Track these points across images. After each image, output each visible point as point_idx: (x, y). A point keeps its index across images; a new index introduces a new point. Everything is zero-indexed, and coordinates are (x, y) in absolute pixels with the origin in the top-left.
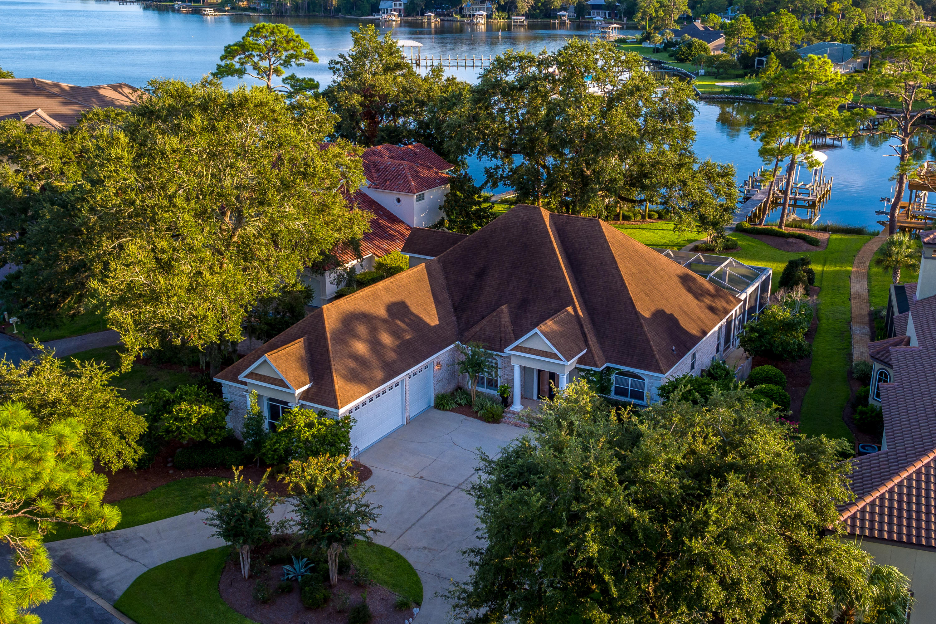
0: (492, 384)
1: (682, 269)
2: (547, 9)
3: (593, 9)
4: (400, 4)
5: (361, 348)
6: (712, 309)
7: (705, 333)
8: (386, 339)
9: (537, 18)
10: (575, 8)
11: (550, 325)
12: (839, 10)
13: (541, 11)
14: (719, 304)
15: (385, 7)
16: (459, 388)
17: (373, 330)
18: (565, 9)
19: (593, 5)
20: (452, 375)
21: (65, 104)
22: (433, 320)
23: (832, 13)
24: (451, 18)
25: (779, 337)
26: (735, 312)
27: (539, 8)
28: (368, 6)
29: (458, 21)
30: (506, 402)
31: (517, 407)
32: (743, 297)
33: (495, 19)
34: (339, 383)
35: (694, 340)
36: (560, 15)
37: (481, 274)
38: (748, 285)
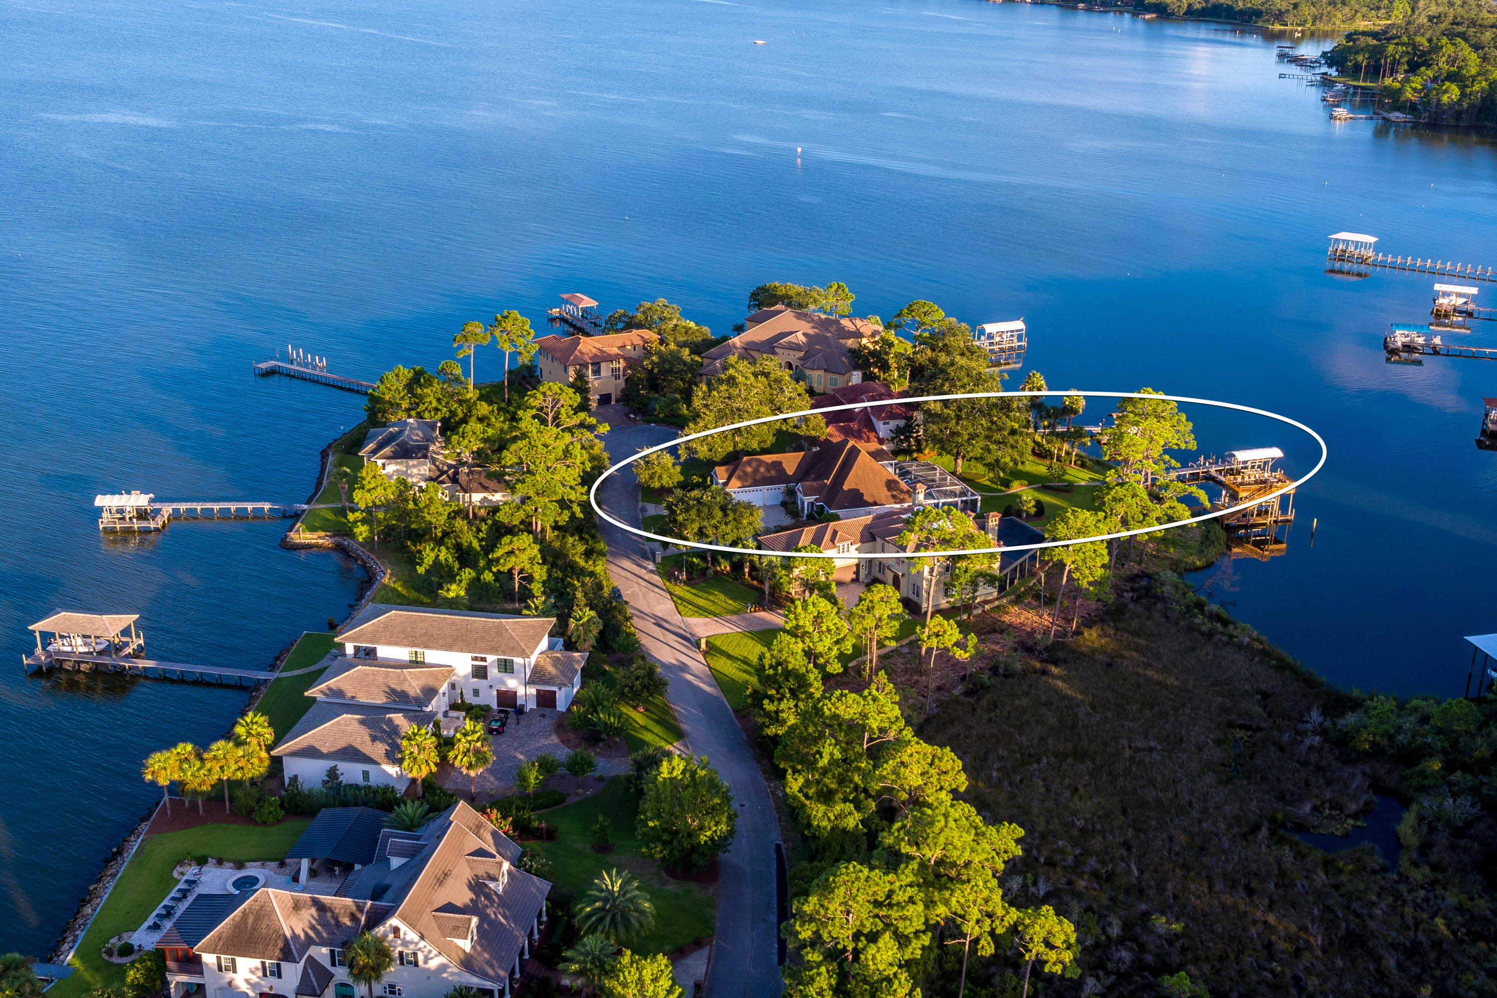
22: (790, 473)
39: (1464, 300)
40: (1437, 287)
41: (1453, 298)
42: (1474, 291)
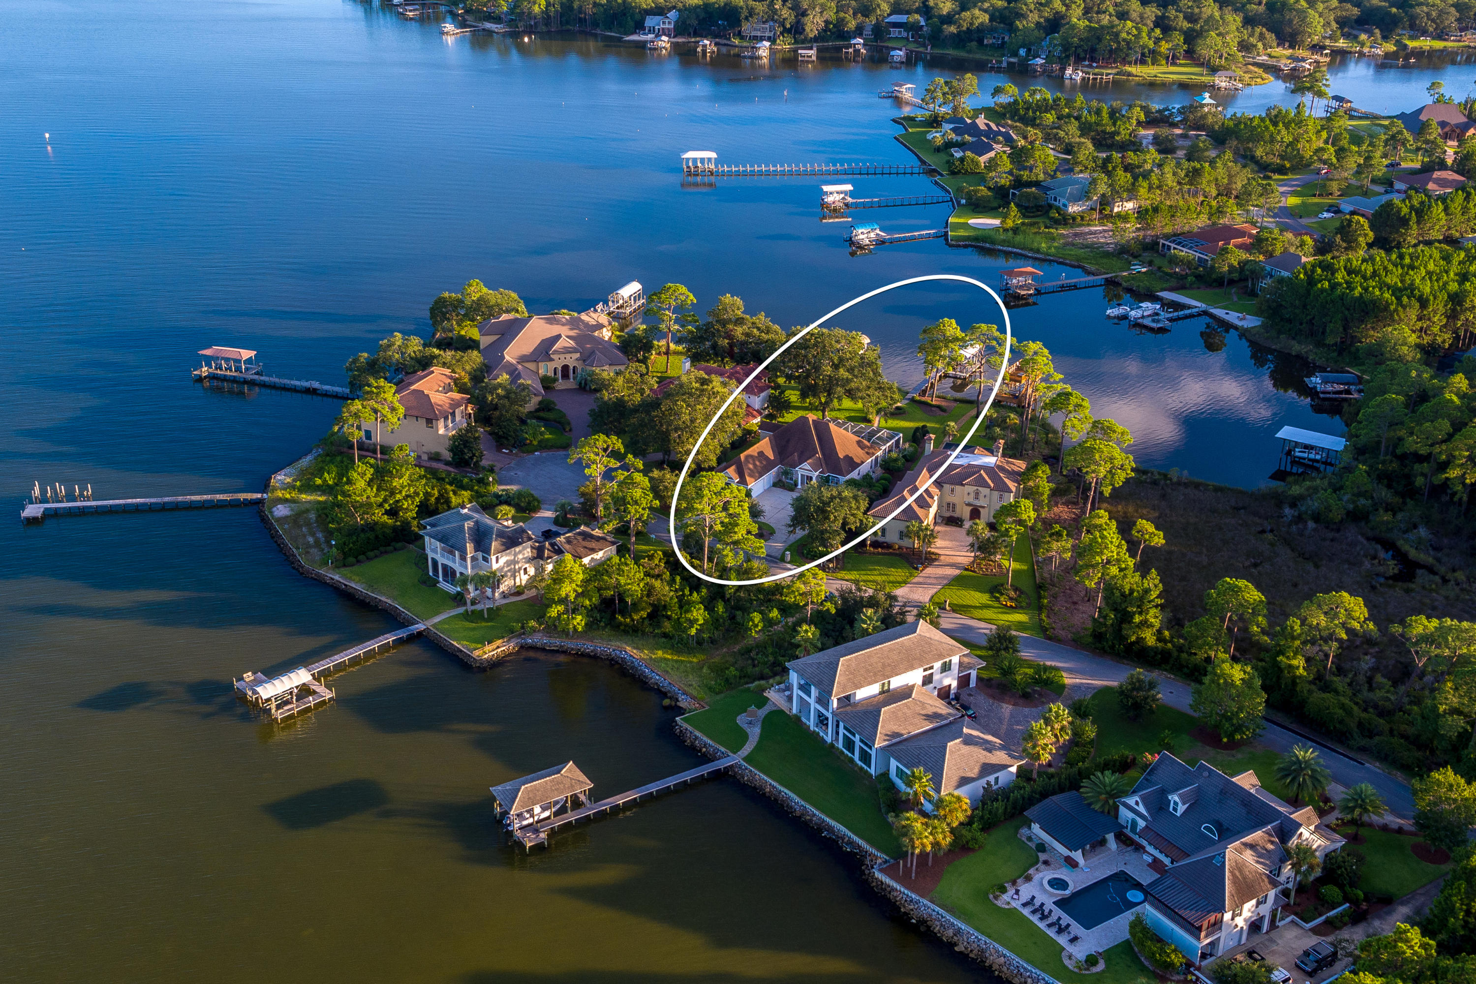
0: (791, 479)
1: (857, 439)
2: (839, 31)
3: (893, 27)
4: (669, 23)
5: (751, 466)
6: (868, 453)
7: (863, 463)
8: (758, 463)
9: (827, 41)
10: (873, 30)
11: (810, 461)
12: (1168, 49)
13: (832, 33)
14: (871, 451)
15: (652, 25)
16: (780, 480)
17: (754, 460)
18: (860, 35)
19: (894, 23)
20: (778, 475)
21: (571, 329)
22: (772, 458)
23: (1160, 54)
24: (729, 43)
25: (892, 464)
26: (879, 453)
27: (830, 30)
28: (632, 24)
29: (736, 46)
30: (796, 485)
31: (799, 487)
32: (883, 448)
33: (779, 45)
34: (748, 478)
35: (858, 465)
36: (855, 44)
37: (788, 441)
38: (888, 442)
39: (842, 196)
40: (826, 188)
41: (835, 195)
42: (849, 187)
